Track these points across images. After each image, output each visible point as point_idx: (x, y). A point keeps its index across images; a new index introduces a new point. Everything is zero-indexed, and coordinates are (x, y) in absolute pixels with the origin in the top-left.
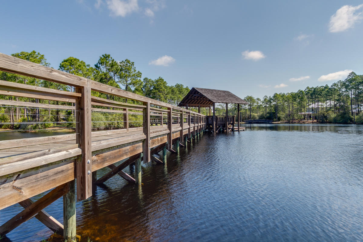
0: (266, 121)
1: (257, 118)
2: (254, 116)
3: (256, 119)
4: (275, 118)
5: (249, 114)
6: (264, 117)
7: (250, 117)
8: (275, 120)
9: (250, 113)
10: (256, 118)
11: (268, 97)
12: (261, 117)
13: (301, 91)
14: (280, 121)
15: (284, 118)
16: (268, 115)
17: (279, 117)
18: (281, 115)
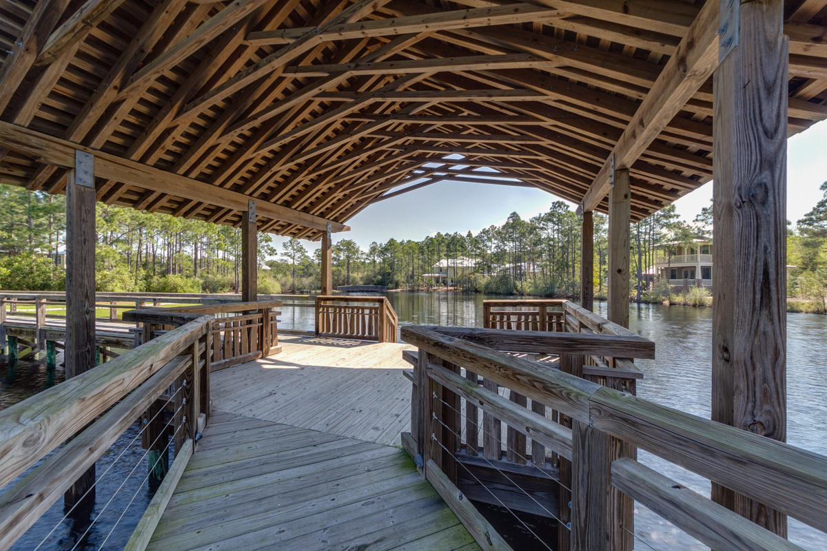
0: (376, 288)
1: (361, 283)
2: (354, 278)
3: (357, 285)
4: (391, 282)
5: (346, 274)
6: (373, 281)
7: (348, 281)
8: (390, 285)
9: (348, 272)
10: (357, 282)
11: (378, 244)
12: (368, 281)
13: (431, 239)
14: (398, 288)
15: (403, 282)
16: (380, 277)
17: (398, 282)
18: (400, 277)
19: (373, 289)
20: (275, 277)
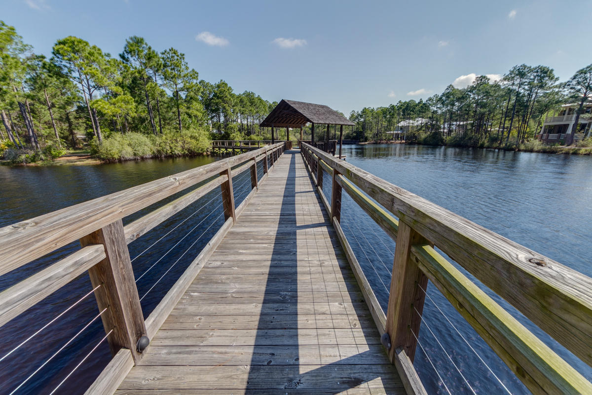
0: (352, 141)
4: (362, 138)
5: (334, 133)
6: (350, 137)
7: (335, 137)
8: (361, 140)
11: (356, 112)
12: (347, 137)
13: (393, 106)
14: (367, 141)
15: (371, 138)
16: (355, 134)
17: (366, 137)
18: (369, 134)
19: (349, 142)
20: (294, 135)
